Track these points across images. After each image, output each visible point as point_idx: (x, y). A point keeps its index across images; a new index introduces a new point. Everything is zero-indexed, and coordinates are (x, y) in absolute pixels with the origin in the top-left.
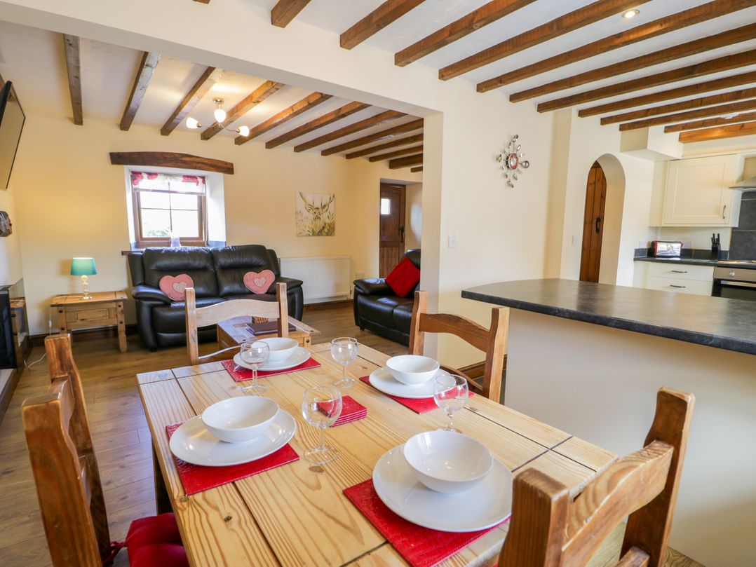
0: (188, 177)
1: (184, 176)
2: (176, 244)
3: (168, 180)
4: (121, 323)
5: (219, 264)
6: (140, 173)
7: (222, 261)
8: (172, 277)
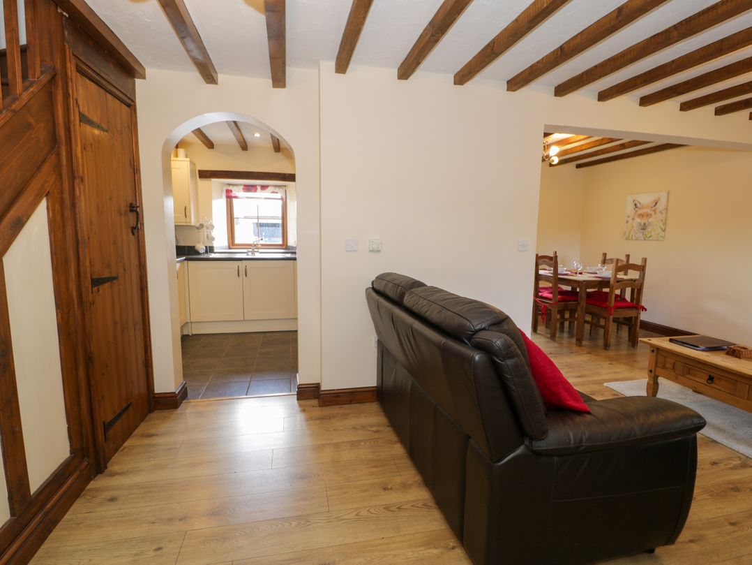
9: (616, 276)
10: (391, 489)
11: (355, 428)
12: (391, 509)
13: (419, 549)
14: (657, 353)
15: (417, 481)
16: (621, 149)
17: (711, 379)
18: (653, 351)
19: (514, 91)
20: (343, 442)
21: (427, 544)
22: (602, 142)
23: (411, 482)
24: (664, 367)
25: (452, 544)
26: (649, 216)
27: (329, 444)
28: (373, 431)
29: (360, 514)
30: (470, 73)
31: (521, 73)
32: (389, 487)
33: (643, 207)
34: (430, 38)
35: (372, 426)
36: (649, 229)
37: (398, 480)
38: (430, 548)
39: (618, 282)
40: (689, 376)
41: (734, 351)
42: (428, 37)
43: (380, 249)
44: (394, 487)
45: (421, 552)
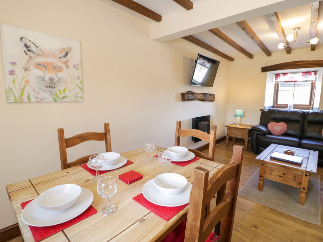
0: (305, 72)
1: (303, 72)
2: (290, 107)
3: (294, 75)
4: (247, 138)
5: (307, 120)
6: (279, 74)
7: (310, 118)
8: (275, 123)
26: (57, 69)
36: (60, 87)
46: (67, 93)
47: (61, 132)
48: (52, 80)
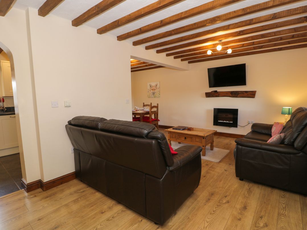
9: (151, 111)
10: (105, 212)
11: (71, 194)
12: (110, 219)
13: (130, 228)
14: (170, 133)
15: (114, 204)
16: (146, 67)
17: (185, 138)
18: (169, 133)
19: (120, 41)
20: (69, 202)
21: (132, 225)
22: (141, 63)
23: (111, 205)
24: (173, 138)
25: (140, 220)
26: (155, 90)
27: (62, 207)
28: (81, 192)
29: (98, 228)
30: (106, 30)
31: (124, 35)
32: (103, 211)
33: (153, 87)
34: (96, 12)
35: (80, 190)
36: (155, 94)
37: (105, 207)
38: (134, 225)
39: (152, 112)
40: (180, 139)
41: (189, 129)
42: (94, 12)
43: (70, 105)
44: (106, 211)
45: (131, 229)
46: (156, 95)
47: (144, 103)
48: (154, 92)
